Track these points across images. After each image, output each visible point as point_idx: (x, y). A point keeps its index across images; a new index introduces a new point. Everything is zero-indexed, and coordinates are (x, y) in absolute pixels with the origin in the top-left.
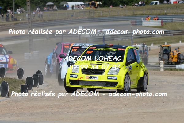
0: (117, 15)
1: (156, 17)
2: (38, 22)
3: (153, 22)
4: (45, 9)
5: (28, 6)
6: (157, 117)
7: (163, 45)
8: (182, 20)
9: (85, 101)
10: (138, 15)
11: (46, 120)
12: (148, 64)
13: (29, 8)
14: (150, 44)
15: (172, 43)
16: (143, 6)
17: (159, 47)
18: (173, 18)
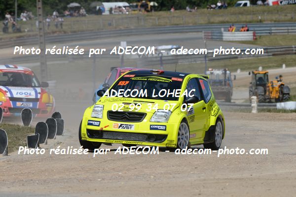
0: (182, 23)
1: (245, 26)
2: (55, 35)
3: (241, 35)
4: (67, 13)
5: (39, 8)
6: (247, 187)
7: (256, 71)
8: (286, 31)
9: (131, 161)
10: (216, 23)
11: (69, 191)
12: (232, 101)
13: (40, 12)
14: (236, 70)
15: (270, 67)
16: (224, 8)
17: (250, 74)
18: (273, 28)
